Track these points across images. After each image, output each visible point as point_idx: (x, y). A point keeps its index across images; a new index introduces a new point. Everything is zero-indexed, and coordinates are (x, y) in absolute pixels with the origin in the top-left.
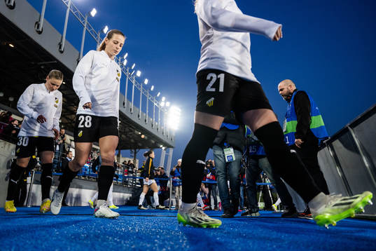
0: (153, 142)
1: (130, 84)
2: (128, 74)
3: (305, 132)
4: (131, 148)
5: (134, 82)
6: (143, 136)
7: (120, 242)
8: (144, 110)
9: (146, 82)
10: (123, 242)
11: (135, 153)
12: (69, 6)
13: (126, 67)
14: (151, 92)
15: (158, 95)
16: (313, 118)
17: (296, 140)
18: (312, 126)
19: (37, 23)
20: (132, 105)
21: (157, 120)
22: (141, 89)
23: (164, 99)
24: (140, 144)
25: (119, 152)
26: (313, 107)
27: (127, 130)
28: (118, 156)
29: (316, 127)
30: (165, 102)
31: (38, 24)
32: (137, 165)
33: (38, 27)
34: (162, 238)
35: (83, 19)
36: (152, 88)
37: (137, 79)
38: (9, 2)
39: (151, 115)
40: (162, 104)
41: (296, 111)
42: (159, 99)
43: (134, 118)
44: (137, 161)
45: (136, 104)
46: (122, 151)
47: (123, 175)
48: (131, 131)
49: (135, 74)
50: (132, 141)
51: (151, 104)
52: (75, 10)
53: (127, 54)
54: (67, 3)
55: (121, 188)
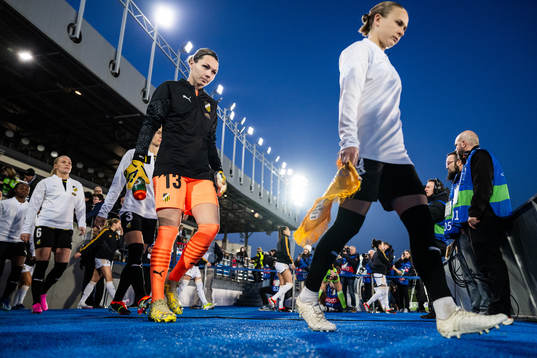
0: (270, 222)
1: (239, 145)
2: (235, 131)
3: (483, 208)
4: (240, 232)
5: (244, 142)
6: (256, 215)
7: (227, 352)
8: (258, 180)
9: (261, 142)
10: (230, 351)
11: (247, 237)
12: (155, 38)
13: (233, 122)
14: (267, 156)
15: (277, 160)
16: (496, 188)
17: (470, 218)
18: (493, 200)
19: (111, 62)
20: (241, 173)
21: (275, 194)
22: (254, 152)
23: (284, 164)
24: (253, 226)
25: (225, 237)
26: (496, 173)
27: (236, 206)
28: (224, 241)
29: (498, 201)
30: (286, 168)
31: (113, 63)
32: (249, 253)
33: (114, 68)
34: (283, 347)
35: (174, 56)
36: (269, 151)
37: (249, 138)
38: (73, 33)
39: (267, 187)
40: (282, 172)
41: (472, 178)
42: (278, 166)
43: (245, 191)
44: (249, 248)
45: (248, 172)
46: (228, 235)
47: (231, 266)
48: (241, 208)
49: (246, 131)
50: (243, 221)
51: (268, 172)
52: (163, 44)
53: (234, 105)
54: (152, 34)
55: (228, 283)
